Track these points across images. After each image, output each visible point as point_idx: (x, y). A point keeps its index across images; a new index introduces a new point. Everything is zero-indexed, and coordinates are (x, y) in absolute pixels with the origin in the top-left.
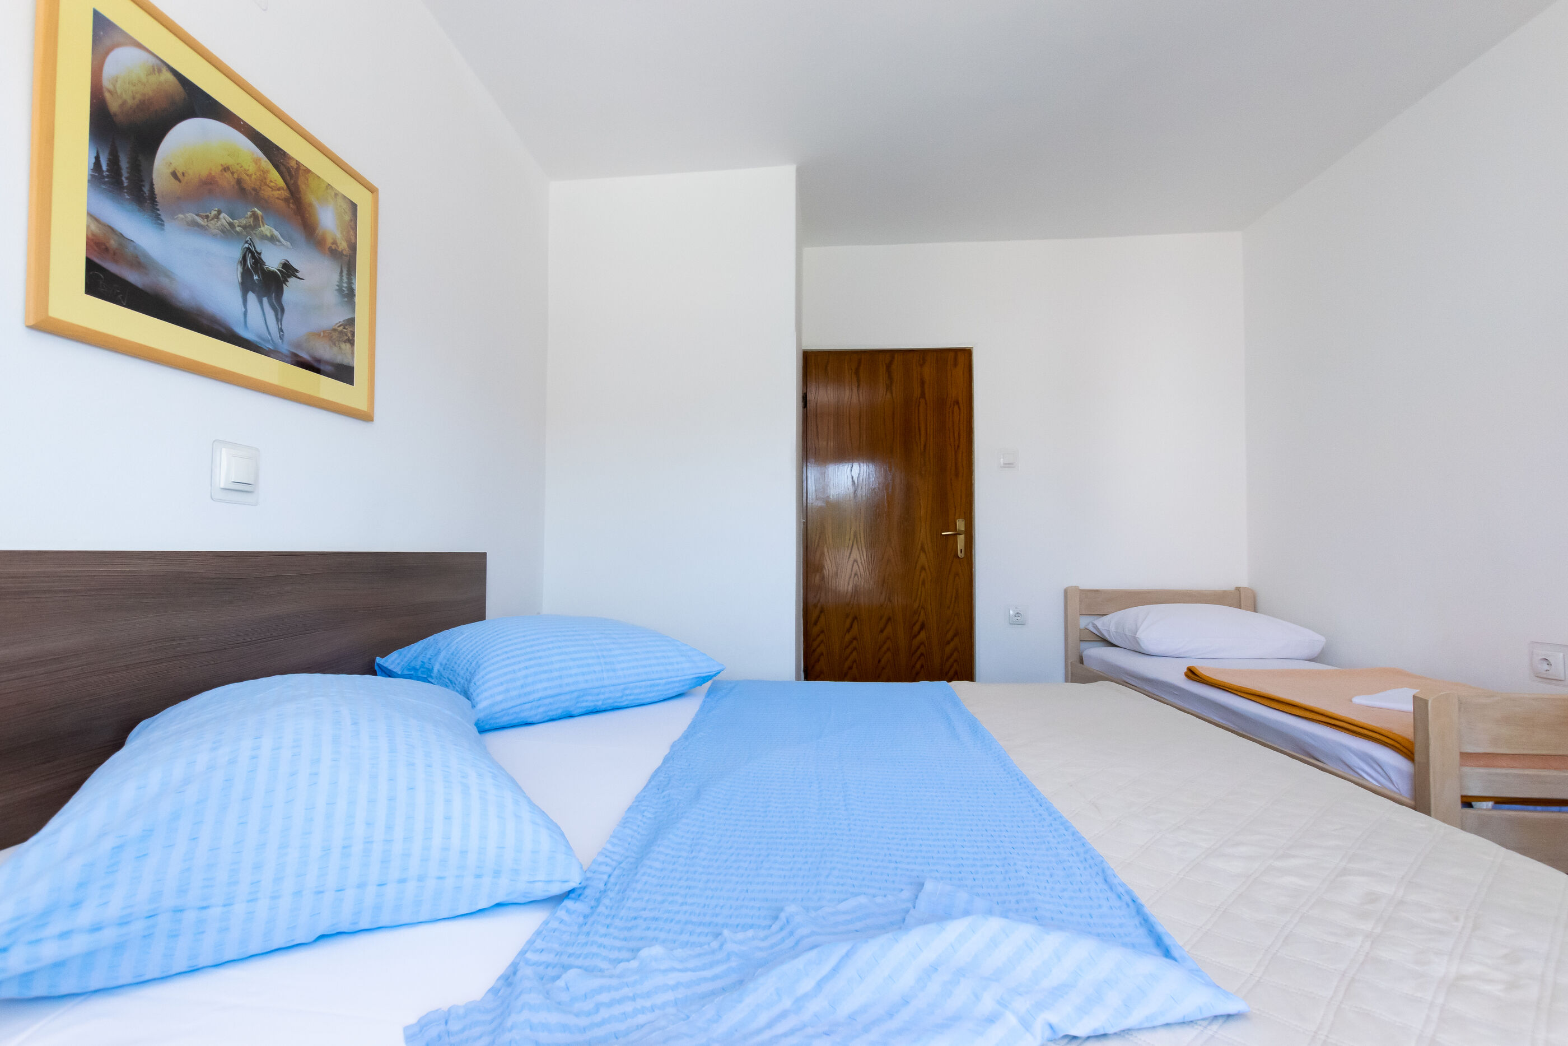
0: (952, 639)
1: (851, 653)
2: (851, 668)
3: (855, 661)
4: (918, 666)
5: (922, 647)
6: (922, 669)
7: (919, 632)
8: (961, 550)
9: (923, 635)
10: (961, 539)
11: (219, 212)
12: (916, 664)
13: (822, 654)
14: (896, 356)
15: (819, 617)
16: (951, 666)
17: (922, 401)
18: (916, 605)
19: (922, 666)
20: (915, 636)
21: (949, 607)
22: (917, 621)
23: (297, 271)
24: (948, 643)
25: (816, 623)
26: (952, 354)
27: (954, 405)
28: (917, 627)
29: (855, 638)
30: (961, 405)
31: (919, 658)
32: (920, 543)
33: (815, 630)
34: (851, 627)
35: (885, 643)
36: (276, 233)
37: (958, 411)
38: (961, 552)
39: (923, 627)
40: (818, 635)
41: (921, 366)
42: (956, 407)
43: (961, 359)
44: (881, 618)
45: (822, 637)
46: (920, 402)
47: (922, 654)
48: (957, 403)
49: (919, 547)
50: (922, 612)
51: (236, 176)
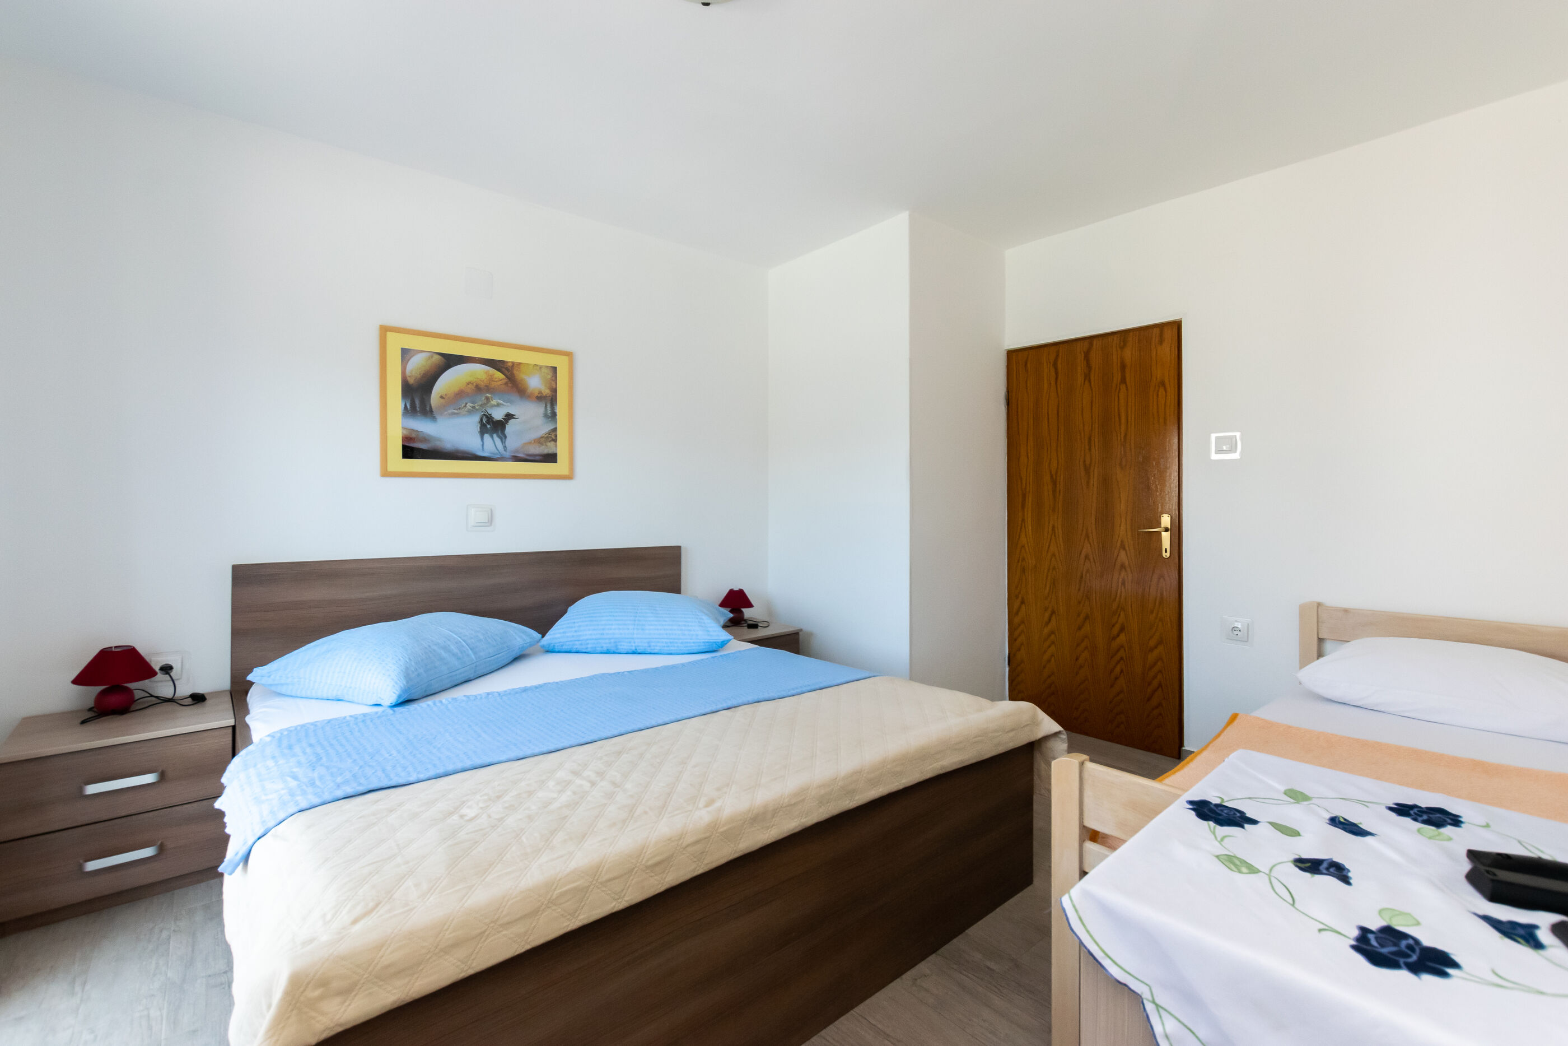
0: (1156, 647)
1: (1049, 647)
2: (1049, 661)
3: (1053, 656)
4: (1118, 669)
5: (1122, 650)
6: (1122, 674)
7: (1118, 635)
8: (1166, 549)
9: (1122, 637)
10: (1166, 536)
11: (466, 404)
12: (1115, 667)
13: (1022, 644)
14: (1095, 342)
15: (1020, 607)
16: (1155, 677)
17: (1123, 387)
18: (1115, 606)
19: (1122, 671)
20: (1114, 638)
21: (1152, 612)
22: (1117, 622)
23: (514, 415)
24: (1151, 650)
25: (1017, 613)
26: (1156, 331)
27: (1159, 387)
28: (1116, 630)
29: (1053, 633)
30: (1167, 386)
31: (1118, 662)
32: (1119, 541)
33: (1017, 620)
34: (1050, 620)
35: (1083, 641)
36: (500, 402)
37: (1164, 392)
38: (1166, 552)
39: (1122, 629)
40: (1020, 625)
41: (1122, 348)
42: (1162, 390)
43: (1169, 334)
44: (1079, 615)
45: (1022, 626)
46: (1120, 389)
47: (1122, 658)
48: (1163, 384)
49: (1119, 544)
50: (1122, 614)
51: (475, 384)
